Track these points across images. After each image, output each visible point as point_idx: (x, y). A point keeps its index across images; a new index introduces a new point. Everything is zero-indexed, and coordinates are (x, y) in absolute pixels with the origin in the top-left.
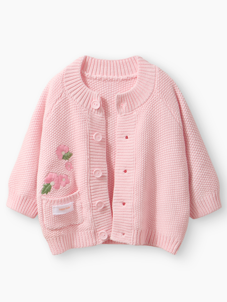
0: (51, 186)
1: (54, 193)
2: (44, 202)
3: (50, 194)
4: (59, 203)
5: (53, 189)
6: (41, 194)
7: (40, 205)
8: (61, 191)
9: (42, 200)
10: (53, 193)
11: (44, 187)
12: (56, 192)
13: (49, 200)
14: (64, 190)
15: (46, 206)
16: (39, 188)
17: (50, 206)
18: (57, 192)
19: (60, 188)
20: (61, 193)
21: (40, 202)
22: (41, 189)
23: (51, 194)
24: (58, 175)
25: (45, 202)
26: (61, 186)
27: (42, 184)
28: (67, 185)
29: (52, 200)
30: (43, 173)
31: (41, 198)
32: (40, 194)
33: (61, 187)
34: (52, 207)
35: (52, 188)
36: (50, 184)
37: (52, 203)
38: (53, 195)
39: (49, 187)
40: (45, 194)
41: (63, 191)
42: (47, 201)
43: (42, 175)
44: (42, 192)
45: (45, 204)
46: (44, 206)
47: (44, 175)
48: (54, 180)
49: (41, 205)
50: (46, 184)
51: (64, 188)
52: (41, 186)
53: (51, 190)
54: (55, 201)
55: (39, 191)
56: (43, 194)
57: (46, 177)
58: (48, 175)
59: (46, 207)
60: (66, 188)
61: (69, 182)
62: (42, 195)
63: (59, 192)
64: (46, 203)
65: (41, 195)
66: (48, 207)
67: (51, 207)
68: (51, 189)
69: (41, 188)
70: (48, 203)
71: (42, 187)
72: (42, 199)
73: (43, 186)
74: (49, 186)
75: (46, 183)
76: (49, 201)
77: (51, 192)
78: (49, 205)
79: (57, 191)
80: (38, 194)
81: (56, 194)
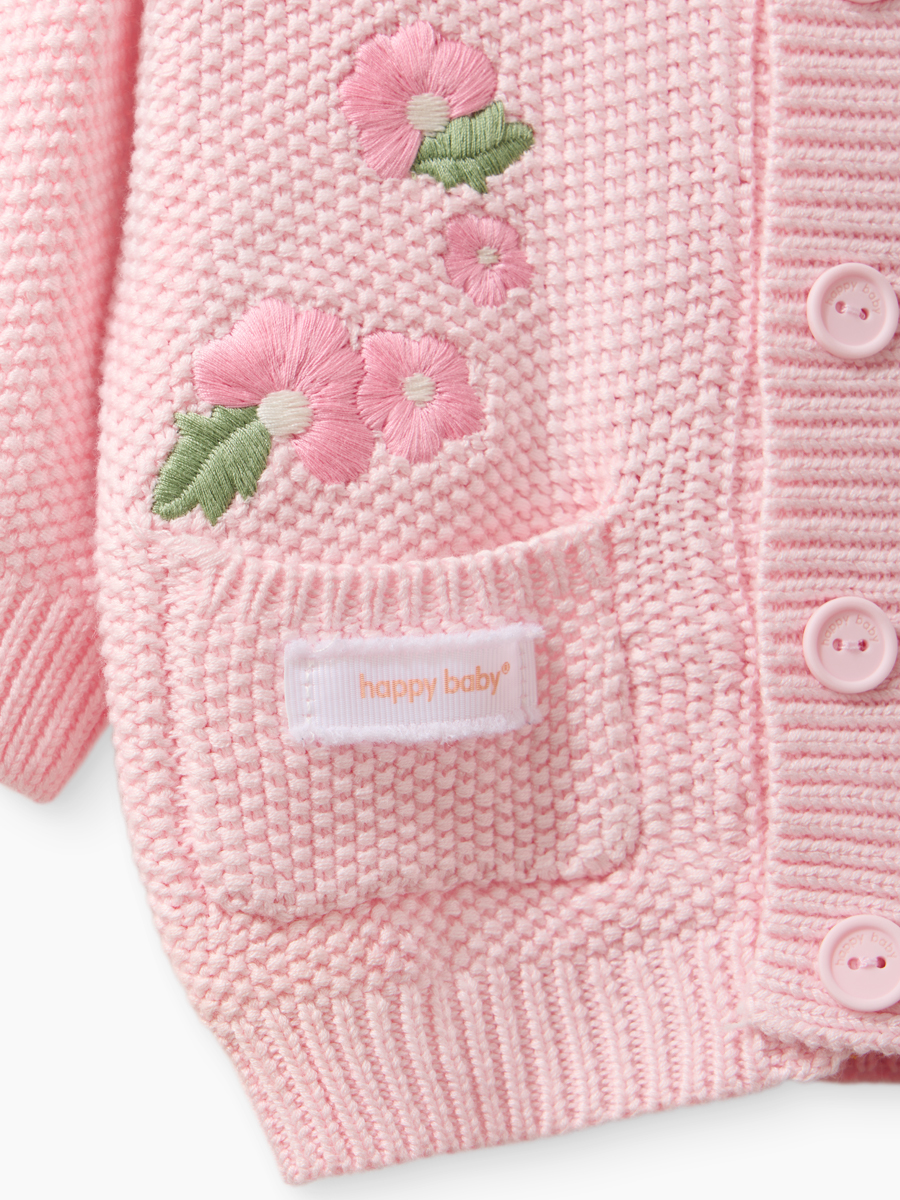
0: (265, 443)
1: (304, 522)
2: (189, 595)
3: (247, 525)
4: (364, 613)
5: (286, 472)
6: (146, 519)
7: (141, 637)
8: (381, 500)
9: (162, 580)
10: (285, 511)
11: (185, 440)
12: (320, 506)
13: (248, 578)
14: (420, 497)
15: (214, 638)
16: (129, 451)
17: (261, 644)
18: (341, 510)
19: (376, 474)
20: (385, 523)
21: (143, 596)
22: (145, 463)
23: (267, 528)
24: (355, 331)
25: (202, 597)
26: (379, 450)
27: (167, 406)
28: (449, 446)
29: (278, 580)
30: (187, 294)
31: (156, 551)
32: (140, 515)
33: (384, 463)
34: (284, 660)
35: (278, 455)
36: (250, 412)
37: (284, 609)
38: (287, 536)
39: (240, 443)
40: (198, 517)
41: (402, 508)
42: (223, 582)
43: (172, 322)
44: (166, 498)
45: (194, 622)
46: (185, 640)
47: (194, 313)
48: (306, 377)
49: (151, 638)
50: (204, 413)
51: (420, 471)
52: (146, 427)
53: (264, 477)
54: (311, 595)
55: (130, 486)
56: (169, 515)
57: (208, 334)
58: (235, 316)
59: (209, 657)
60: (439, 482)
61: (473, 420)
62: (159, 522)
63: (363, 516)
64: (209, 614)
65: (153, 527)
66: (235, 650)
67: (271, 658)
68: (263, 464)
69: (150, 453)
70: (240, 604)
71: (167, 437)
72: (167, 563)
73: (170, 433)
74: (239, 434)
75: (203, 405)
76: (246, 587)
77: (265, 501)
78: (240, 630)
79: (339, 498)
80: (120, 514)
81: (326, 529)
